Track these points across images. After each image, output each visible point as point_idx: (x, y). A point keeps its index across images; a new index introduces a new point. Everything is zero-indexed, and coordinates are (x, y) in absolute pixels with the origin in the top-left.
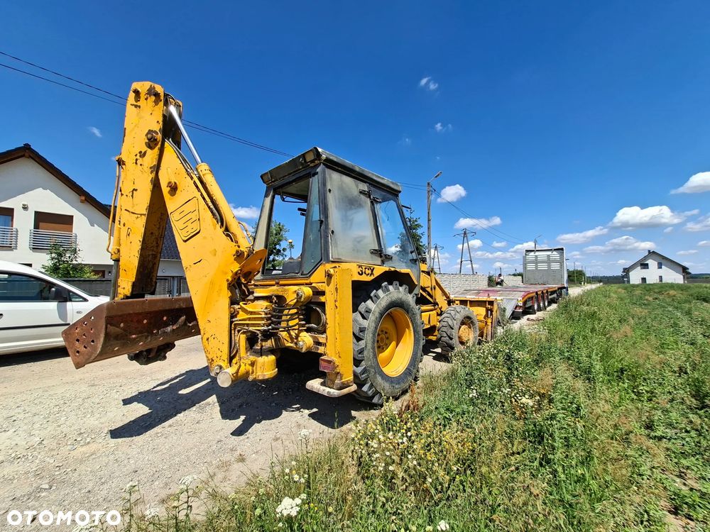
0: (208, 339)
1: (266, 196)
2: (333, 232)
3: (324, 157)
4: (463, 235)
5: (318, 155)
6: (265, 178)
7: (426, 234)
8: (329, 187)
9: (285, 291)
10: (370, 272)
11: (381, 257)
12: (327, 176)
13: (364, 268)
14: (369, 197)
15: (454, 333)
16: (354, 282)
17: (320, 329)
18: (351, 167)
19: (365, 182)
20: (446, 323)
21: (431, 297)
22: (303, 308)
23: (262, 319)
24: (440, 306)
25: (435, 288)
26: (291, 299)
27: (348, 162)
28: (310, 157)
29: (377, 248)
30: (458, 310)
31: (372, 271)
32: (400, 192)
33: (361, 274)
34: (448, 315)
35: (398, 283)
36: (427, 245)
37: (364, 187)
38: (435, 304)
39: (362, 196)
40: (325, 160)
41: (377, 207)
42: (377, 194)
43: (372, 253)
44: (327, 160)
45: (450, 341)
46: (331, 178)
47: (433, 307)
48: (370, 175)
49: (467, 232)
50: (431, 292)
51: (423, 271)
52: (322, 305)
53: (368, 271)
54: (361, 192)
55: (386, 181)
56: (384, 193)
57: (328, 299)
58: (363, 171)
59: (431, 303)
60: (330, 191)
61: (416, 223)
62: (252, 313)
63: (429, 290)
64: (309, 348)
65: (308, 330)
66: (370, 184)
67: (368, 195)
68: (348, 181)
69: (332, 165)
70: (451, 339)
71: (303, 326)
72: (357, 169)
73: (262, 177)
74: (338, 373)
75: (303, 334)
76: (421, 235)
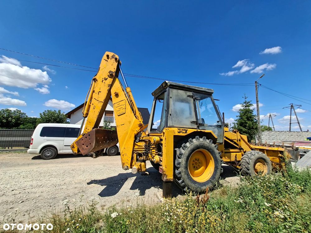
0: (123, 155)
1: (154, 100)
2: (170, 115)
3: (169, 84)
4: (290, 108)
5: (166, 84)
6: (153, 94)
7: (256, 109)
8: (170, 96)
9: (151, 138)
10: (185, 131)
11: (197, 124)
12: (170, 91)
13: (181, 130)
14: (193, 98)
15: (251, 167)
16: (175, 136)
18: (183, 86)
19: (191, 91)
20: (245, 160)
21: (238, 145)
22: (157, 145)
23: (143, 148)
24: (244, 150)
25: (240, 141)
26: (152, 142)
27: (181, 84)
28: (164, 85)
29: (195, 120)
30: (253, 154)
31: (186, 131)
32: (213, 93)
33: (180, 132)
34: (246, 156)
35: (205, 137)
36: (257, 115)
37: (190, 94)
38: (241, 149)
39: (188, 98)
40: (169, 85)
41: (197, 103)
42: (198, 96)
43: (191, 123)
44: (171, 85)
45: (248, 171)
46: (172, 92)
47: (239, 151)
48: (193, 88)
49: (294, 105)
50: (237, 142)
51: (225, 131)
52: (162, 144)
53: (183, 131)
54: (188, 96)
55: (204, 89)
56: (202, 95)
58: (190, 86)
59: (237, 148)
60: (171, 97)
61: (249, 104)
62: (139, 146)
63: (236, 141)
64: (157, 162)
65: (159, 155)
66: (194, 92)
67: (192, 97)
68: (181, 92)
69: (173, 87)
70: (249, 170)
71: (157, 153)
72: (186, 86)
73: (152, 94)
74: (165, 174)
75: (157, 156)
76: (253, 110)
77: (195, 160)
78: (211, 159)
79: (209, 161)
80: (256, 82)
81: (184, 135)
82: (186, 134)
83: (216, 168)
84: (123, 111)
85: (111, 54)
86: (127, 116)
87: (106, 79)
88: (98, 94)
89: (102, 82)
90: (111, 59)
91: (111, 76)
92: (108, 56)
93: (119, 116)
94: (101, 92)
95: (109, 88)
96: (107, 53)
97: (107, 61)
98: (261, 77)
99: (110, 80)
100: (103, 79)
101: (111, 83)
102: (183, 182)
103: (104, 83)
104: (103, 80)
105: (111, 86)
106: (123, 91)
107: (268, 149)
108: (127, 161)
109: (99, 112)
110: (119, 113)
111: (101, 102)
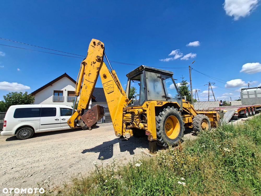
0: (115, 125)
1: (128, 81)
2: (148, 91)
3: (145, 68)
4: (208, 85)
5: (143, 67)
6: (128, 76)
7: (190, 86)
8: (147, 77)
9: (134, 110)
10: (161, 103)
11: (166, 98)
12: (146, 73)
13: (159, 102)
14: (161, 78)
15: (199, 125)
16: (155, 107)
17: (146, 122)
18: (154, 69)
19: (159, 73)
20: (195, 122)
21: (189, 111)
22: (140, 115)
23: (130, 118)
24: (193, 115)
25: (190, 108)
26: (136, 113)
27: (153, 68)
28: (140, 68)
29: (164, 95)
30: (200, 117)
31: (162, 103)
32: (173, 75)
33: (158, 104)
34: (196, 119)
35: (173, 107)
36: (190, 91)
37: (159, 75)
38: (191, 114)
39: (158, 78)
40: (145, 69)
41: (164, 81)
42: (164, 77)
43: (162, 97)
44: (146, 68)
45: (198, 129)
46: (147, 74)
47: (190, 115)
48: (161, 71)
49: (211, 83)
50: (188, 110)
51: (183, 102)
52: (146, 114)
53: (160, 103)
54: (158, 77)
55: (167, 71)
56: (166, 76)
57: (147, 112)
58: (158, 70)
60: (147, 78)
61: (185, 82)
62: (127, 117)
63: (188, 109)
64: (142, 128)
65: (142, 122)
66: (161, 74)
67: (160, 77)
68: (153, 74)
69: (147, 70)
70: (198, 128)
71: (140, 121)
72: (156, 70)
73: (126, 75)
74: (151, 136)
75: (141, 124)
76: (188, 87)
77: (167, 124)
78: (177, 122)
79: (176, 124)
80: (189, 66)
81: (161, 106)
82: (162, 105)
83: (181, 128)
84: (112, 90)
85: (97, 41)
86: (115, 93)
87: (94, 63)
88: (89, 76)
89: (91, 65)
90: (97, 45)
91: (99, 60)
92: (94, 43)
93: (108, 94)
94: (91, 74)
95: (98, 70)
96: (93, 40)
97: (94, 47)
98: (192, 63)
99: (98, 64)
100: (92, 62)
101: (99, 66)
102: (163, 140)
103: (93, 66)
104: (92, 64)
105: (99, 69)
106: (110, 73)
107: (206, 113)
108: (119, 130)
109: (91, 91)
110: (108, 91)
111: (92, 82)
